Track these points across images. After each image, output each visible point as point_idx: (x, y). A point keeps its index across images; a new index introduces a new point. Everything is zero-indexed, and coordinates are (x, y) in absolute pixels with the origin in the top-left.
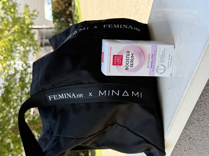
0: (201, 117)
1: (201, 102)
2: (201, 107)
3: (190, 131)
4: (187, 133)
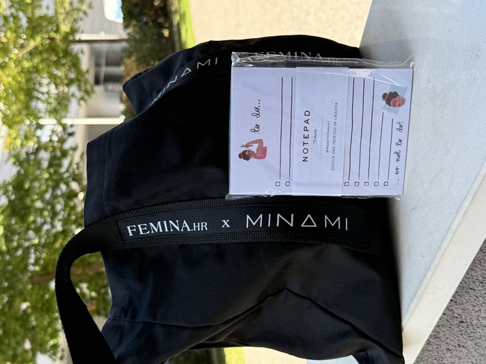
3: (462, 306)
4: (456, 311)
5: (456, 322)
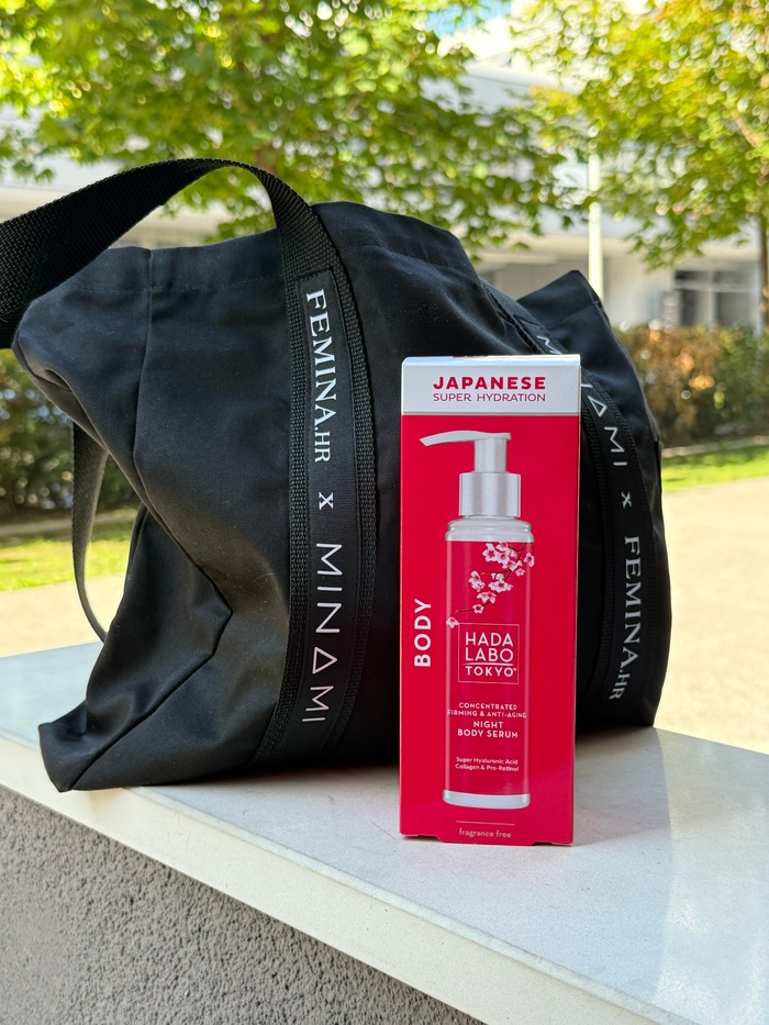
0: (211, 945)
1: (270, 939)
2: (253, 941)
5: (132, 889)
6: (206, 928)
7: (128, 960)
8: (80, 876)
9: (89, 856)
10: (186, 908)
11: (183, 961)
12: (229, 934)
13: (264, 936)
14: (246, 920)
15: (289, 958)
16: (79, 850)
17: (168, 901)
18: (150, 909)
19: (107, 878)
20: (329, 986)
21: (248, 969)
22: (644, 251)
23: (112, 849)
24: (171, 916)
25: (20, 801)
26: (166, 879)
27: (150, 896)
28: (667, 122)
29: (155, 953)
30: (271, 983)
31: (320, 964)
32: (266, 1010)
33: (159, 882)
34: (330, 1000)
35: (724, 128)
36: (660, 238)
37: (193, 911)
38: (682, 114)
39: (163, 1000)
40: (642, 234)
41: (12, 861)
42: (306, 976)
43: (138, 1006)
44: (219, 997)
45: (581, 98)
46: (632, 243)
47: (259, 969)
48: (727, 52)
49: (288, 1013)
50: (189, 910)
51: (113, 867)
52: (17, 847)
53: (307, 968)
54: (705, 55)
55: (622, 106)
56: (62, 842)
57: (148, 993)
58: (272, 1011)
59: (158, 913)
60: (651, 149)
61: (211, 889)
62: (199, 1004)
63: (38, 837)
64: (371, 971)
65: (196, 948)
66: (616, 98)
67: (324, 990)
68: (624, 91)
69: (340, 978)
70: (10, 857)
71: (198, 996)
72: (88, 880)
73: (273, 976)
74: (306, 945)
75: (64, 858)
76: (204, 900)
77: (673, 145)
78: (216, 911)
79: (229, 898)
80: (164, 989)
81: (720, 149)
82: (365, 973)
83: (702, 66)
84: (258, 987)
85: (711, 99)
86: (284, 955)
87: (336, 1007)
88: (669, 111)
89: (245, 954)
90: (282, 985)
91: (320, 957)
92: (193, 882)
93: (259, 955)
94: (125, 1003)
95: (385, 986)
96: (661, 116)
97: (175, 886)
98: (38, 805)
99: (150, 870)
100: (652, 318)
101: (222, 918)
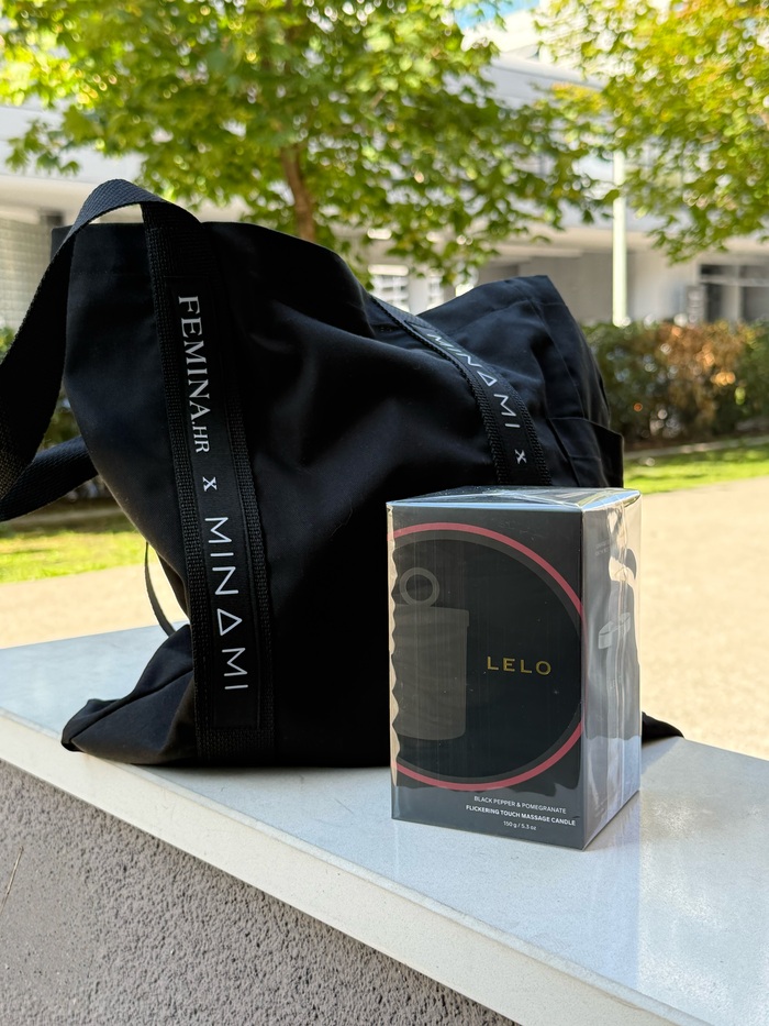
0: (193, 909)
1: (244, 902)
2: (230, 904)
3: (148, 866)
4: (141, 856)
5: (125, 859)
6: (190, 892)
7: (122, 922)
8: (80, 847)
9: (88, 829)
10: (172, 875)
11: (169, 923)
12: (209, 899)
13: (239, 899)
14: (224, 885)
15: (261, 919)
16: (79, 823)
17: (156, 869)
18: (141, 877)
19: (104, 848)
20: (294, 943)
21: (225, 929)
22: (667, 247)
23: (108, 822)
24: (159, 882)
25: (27, 778)
26: (155, 849)
27: (141, 865)
28: (692, 118)
29: (145, 916)
30: (244, 941)
31: (286, 924)
32: (241, 966)
33: (149, 852)
34: (294, 956)
35: (749, 123)
36: (683, 233)
37: (178, 878)
38: (706, 109)
39: (151, 958)
40: (665, 230)
41: (20, 833)
42: (274, 935)
43: (130, 964)
44: (200, 955)
45: (605, 93)
46: (656, 238)
47: (234, 929)
48: (752, 48)
49: (259, 968)
50: (175, 877)
51: (108, 839)
52: (24, 821)
53: (275, 927)
54: (731, 51)
55: (646, 101)
56: (64, 816)
57: (139, 953)
58: (246, 966)
59: (148, 879)
60: (677, 144)
61: (194, 858)
62: (183, 962)
63: (43, 812)
64: (330, 929)
65: (181, 911)
66: (641, 92)
67: (290, 947)
68: (649, 86)
69: (303, 936)
70: (18, 830)
71: (182, 954)
72: (87, 851)
73: (247, 935)
74: (275, 908)
75: (65, 831)
76: (188, 867)
77: (698, 141)
78: (198, 878)
79: (209, 866)
80: (153, 948)
81: (745, 145)
82: (324, 932)
83: (727, 61)
84: (234, 946)
85: (736, 95)
86: (256, 916)
87: (300, 962)
88: (693, 106)
89: (222, 915)
90: (254, 943)
91: (286, 917)
92: (179, 852)
93: (234, 917)
94: (118, 963)
95: (341, 942)
96: (686, 112)
97: (163, 856)
98: (43, 782)
99: (141, 841)
100: (678, 313)
101: (203, 884)
